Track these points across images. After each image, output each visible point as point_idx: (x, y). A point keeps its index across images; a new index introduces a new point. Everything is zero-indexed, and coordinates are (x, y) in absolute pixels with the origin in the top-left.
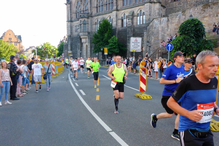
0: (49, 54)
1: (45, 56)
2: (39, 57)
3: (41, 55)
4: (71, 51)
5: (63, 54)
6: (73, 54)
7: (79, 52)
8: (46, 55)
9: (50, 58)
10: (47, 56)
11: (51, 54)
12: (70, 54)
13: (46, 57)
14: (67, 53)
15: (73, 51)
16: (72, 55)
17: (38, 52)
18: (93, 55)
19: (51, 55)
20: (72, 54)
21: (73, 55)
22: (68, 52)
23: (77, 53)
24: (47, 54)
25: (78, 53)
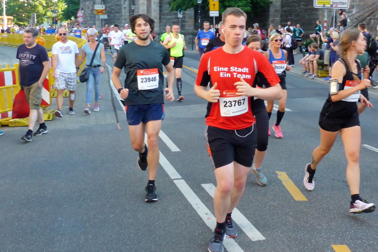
0: (38, 11)
1: (29, 17)
2: (13, 21)
3: (18, 15)
4: (104, 4)
5: (80, 14)
6: (108, 12)
7: (125, 8)
8: (31, 14)
9: (42, 23)
10: (34, 18)
11: (46, 12)
12: (101, 12)
13: (31, 20)
14: (93, 10)
15: (108, 5)
16: (105, 17)
17: (10, 6)
18: (168, 17)
19: (45, 14)
20: (105, 14)
21: (108, 16)
22: (93, 7)
23: (119, 12)
24: (34, 12)
25: (123, 11)
